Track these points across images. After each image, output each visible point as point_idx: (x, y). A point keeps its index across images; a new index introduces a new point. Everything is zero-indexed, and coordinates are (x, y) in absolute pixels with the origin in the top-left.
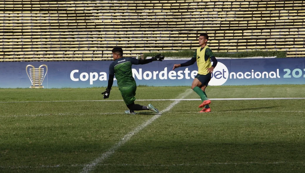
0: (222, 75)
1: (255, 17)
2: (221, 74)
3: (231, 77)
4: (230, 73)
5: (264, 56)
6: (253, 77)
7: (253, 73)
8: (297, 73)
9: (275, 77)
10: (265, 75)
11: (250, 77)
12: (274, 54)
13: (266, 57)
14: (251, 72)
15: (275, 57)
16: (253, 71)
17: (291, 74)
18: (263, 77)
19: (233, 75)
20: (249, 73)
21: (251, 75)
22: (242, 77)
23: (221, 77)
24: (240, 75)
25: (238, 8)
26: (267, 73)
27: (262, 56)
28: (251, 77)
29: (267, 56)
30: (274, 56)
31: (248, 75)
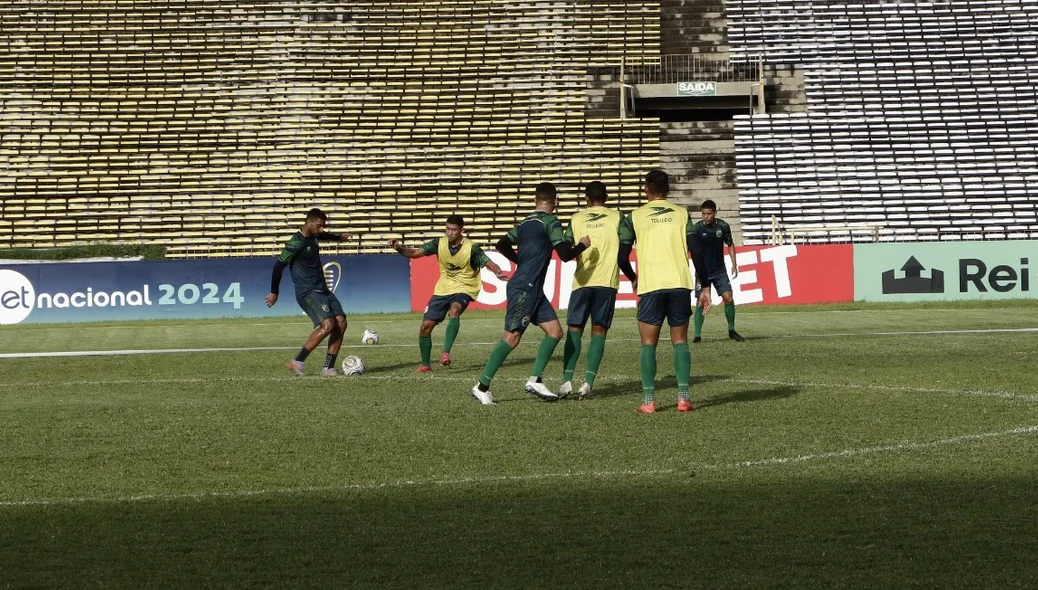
0: (20, 300)
1: (95, 169)
2: (18, 297)
3: (40, 305)
4: (37, 294)
5: (116, 255)
6: (90, 304)
7: (90, 295)
8: (189, 294)
9: (139, 302)
10: (118, 298)
11: (83, 304)
12: (137, 250)
13: (120, 259)
14: (86, 292)
15: (140, 257)
16: (90, 289)
17: (175, 296)
18: (113, 304)
19: (45, 300)
20: (82, 295)
21: (86, 300)
22: (66, 304)
23: (18, 304)
24: (61, 300)
25: (55, 148)
26: (121, 294)
27: (110, 256)
28: (87, 303)
29: (122, 256)
30: (137, 255)
31: (79, 300)
